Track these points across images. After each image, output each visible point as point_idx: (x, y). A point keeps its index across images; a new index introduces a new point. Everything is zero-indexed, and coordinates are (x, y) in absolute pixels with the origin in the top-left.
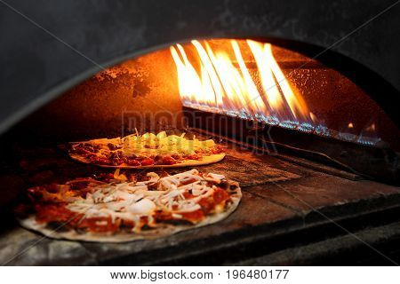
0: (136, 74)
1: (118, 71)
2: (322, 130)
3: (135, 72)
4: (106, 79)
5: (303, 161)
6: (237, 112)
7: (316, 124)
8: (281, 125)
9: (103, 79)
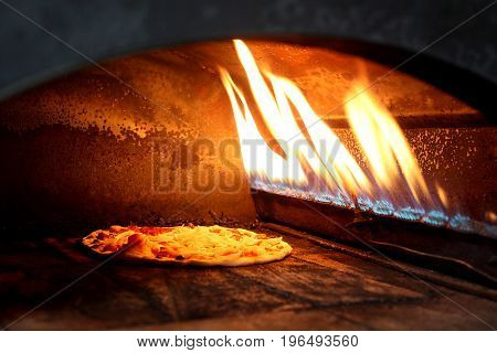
0: (178, 134)
1: (149, 127)
2: (460, 222)
3: (176, 130)
4: (129, 138)
5: (430, 274)
6: (330, 196)
7: (450, 212)
8: (396, 214)
9: (123, 138)
